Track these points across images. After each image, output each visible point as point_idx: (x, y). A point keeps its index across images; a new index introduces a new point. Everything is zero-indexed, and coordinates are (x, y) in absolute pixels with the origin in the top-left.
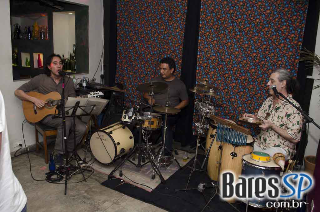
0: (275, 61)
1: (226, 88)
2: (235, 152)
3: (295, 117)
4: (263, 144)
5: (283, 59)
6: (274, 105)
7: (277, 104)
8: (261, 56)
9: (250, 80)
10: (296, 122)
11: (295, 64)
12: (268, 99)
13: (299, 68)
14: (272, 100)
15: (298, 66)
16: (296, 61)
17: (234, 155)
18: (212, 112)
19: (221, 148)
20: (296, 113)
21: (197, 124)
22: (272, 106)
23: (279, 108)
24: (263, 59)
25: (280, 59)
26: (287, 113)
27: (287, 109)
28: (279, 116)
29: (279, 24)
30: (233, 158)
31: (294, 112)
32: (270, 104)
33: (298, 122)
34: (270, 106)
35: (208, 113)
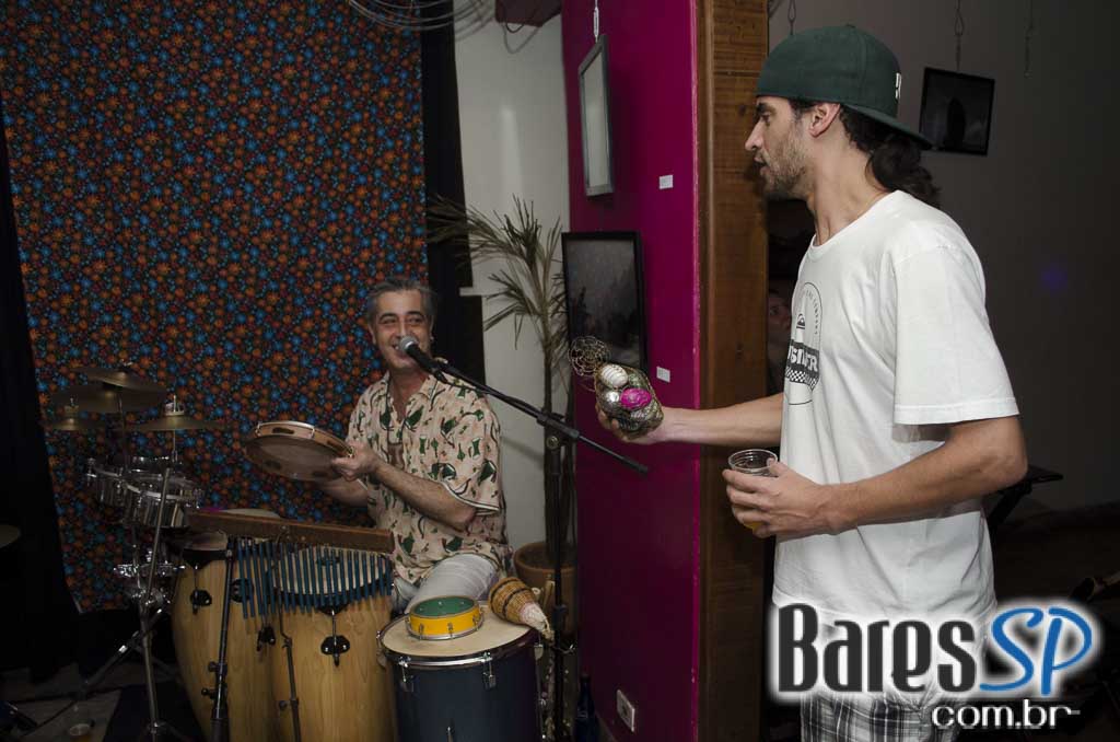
0: (347, 251)
1: (183, 382)
2: (339, 634)
3: (465, 428)
4: (404, 561)
5: (375, 242)
6: (401, 411)
7: (410, 403)
8: (295, 240)
9: (269, 335)
10: (471, 445)
11: (414, 254)
12: (367, 395)
13: (431, 266)
14: (386, 395)
15: (425, 261)
16: (418, 243)
17: (335, 646)
18: (186, 499)
19: (267, 636)
20: (468, 413)
21: (125, 570)
22: (394, 415)
23: (418, 414)
24: (304, 251)
25: (366, 242)
26: (444, 420)
27: (443, 408)
28: (423, 441)
29: (337, 118)
30: (337, 663)
31: (462, 412)
32: (383, 411)
33: (476, 444)
34: (385, 419)
35: (169, 508)
